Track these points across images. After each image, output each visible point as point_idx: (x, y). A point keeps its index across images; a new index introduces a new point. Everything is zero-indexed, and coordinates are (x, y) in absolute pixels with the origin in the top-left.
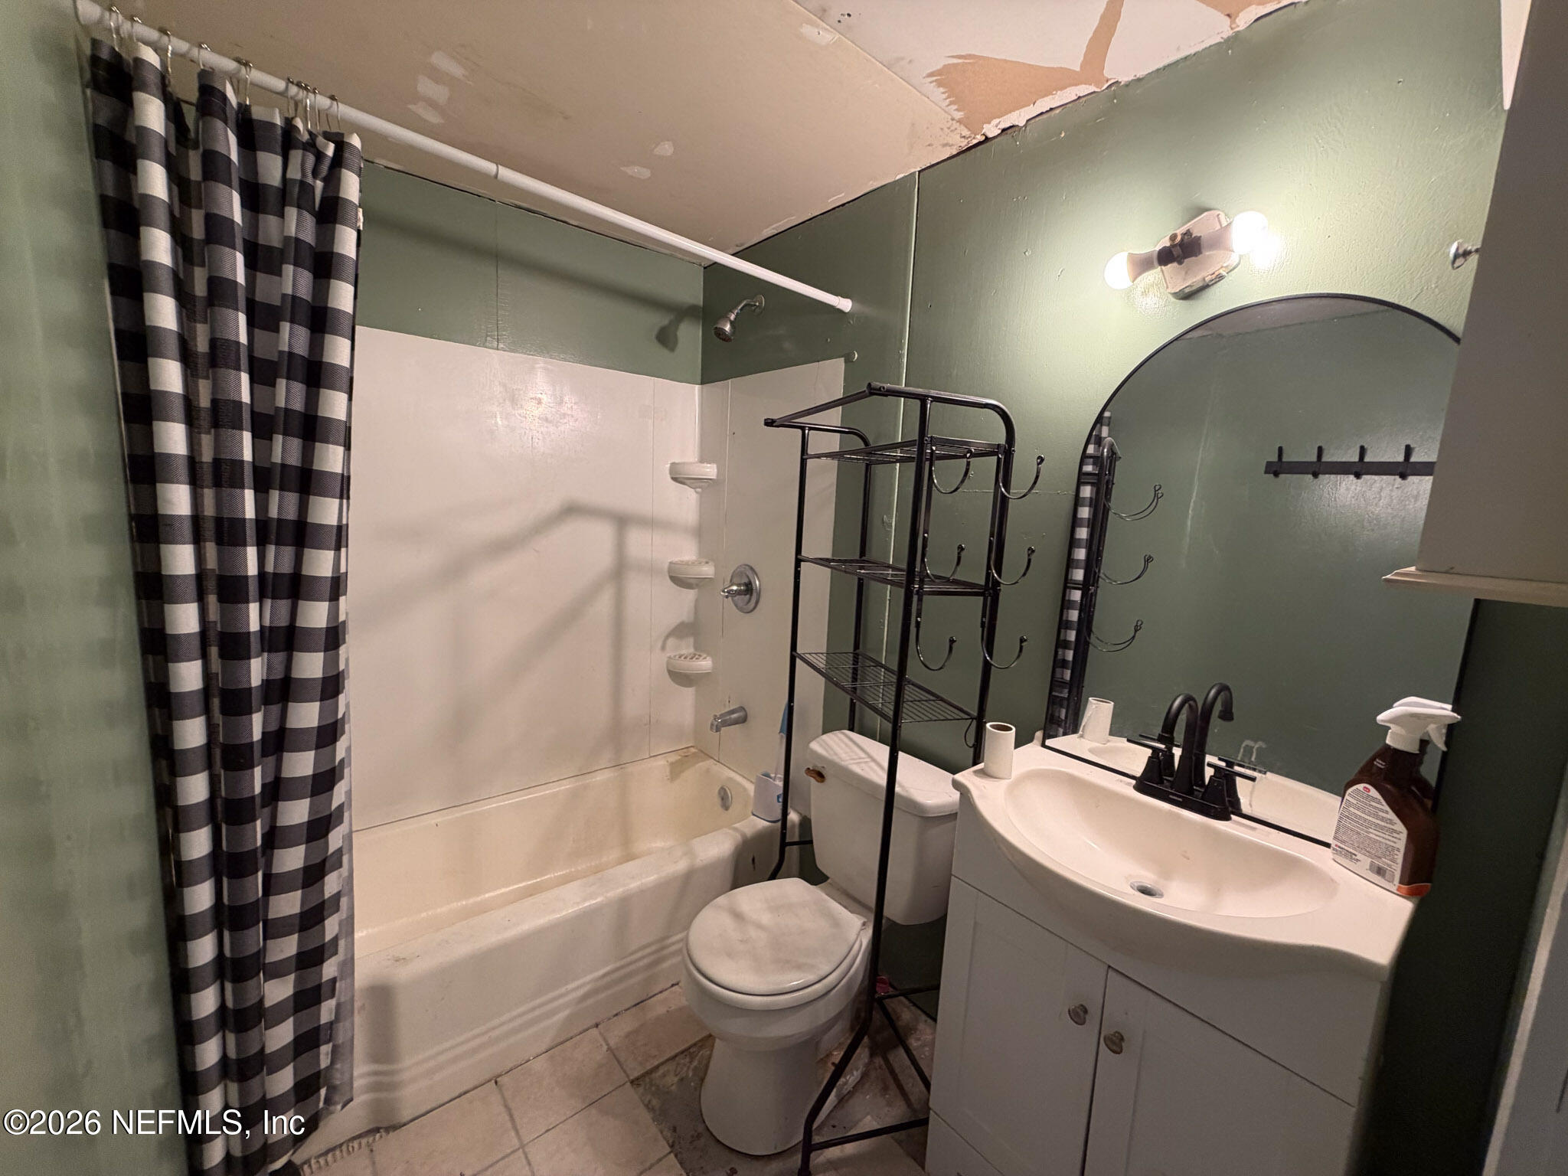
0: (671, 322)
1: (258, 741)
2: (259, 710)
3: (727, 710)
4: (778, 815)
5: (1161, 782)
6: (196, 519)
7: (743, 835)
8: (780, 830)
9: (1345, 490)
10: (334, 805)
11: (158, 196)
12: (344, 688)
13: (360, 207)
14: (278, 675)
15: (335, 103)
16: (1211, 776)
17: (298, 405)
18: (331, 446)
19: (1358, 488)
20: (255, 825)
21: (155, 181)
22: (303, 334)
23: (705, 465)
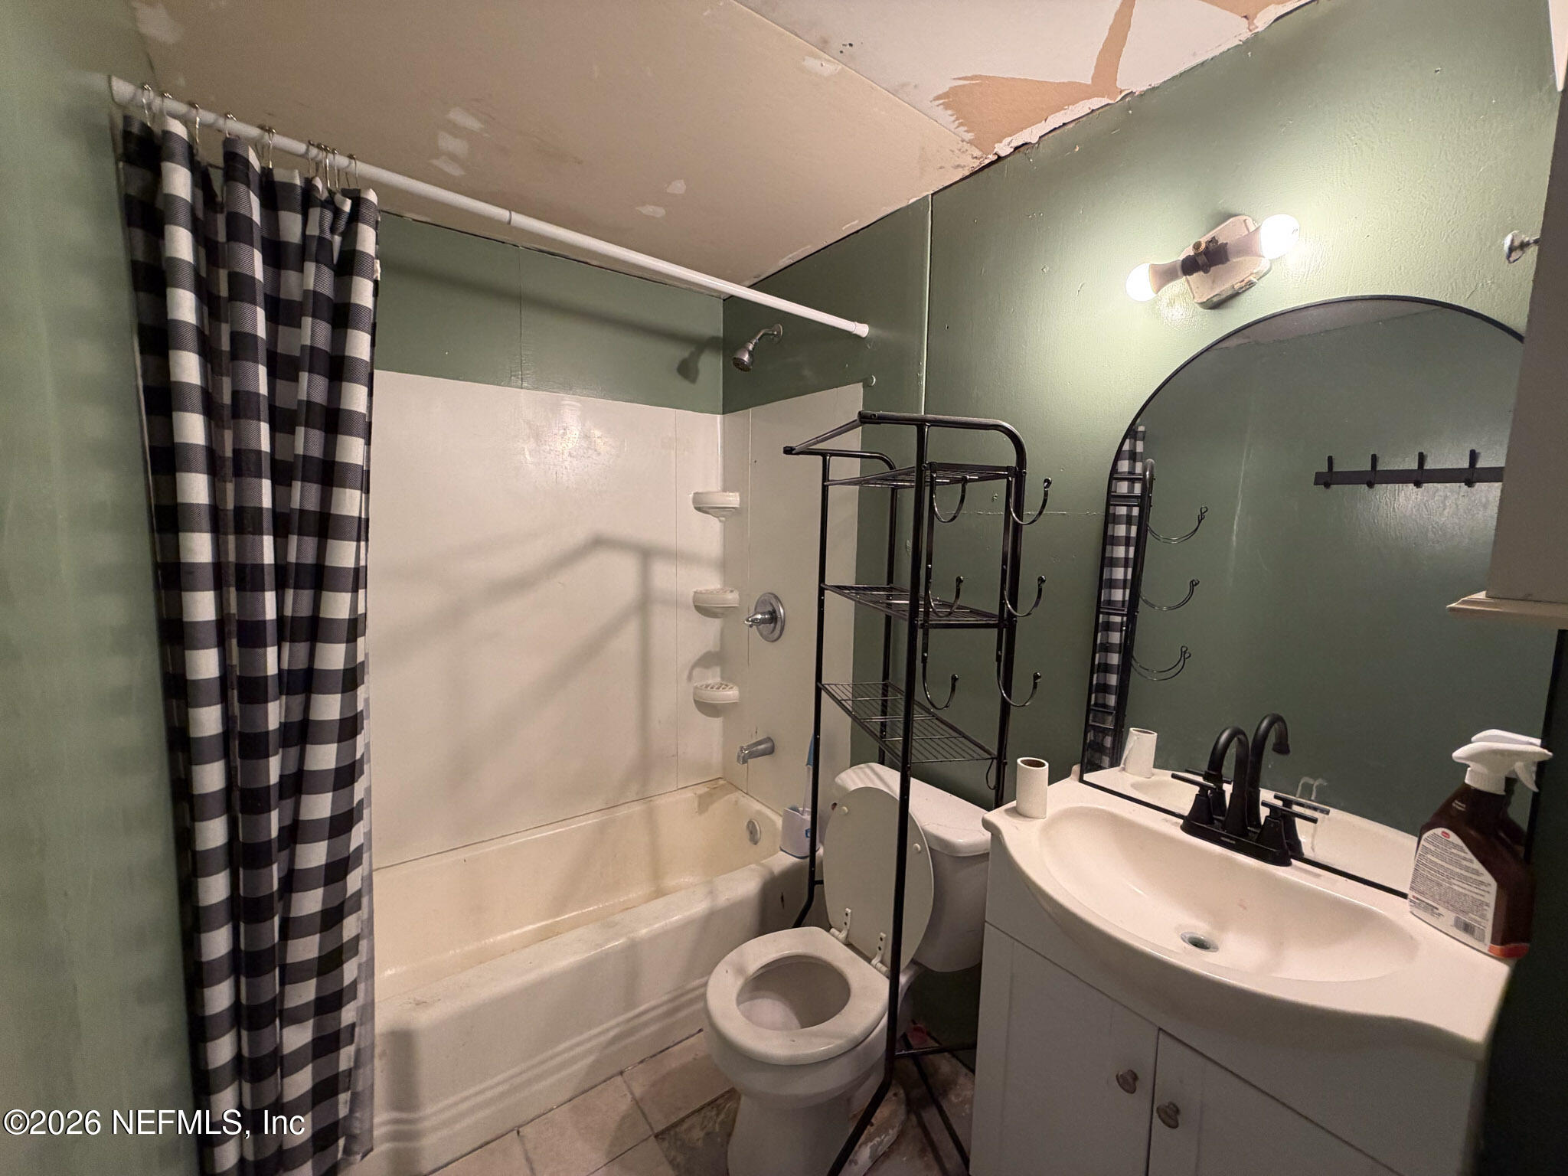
0: (692, 354)
1: (274, 785)
2: (276, 753)
3: (754, 741)
4: (807, 851)
5: (1211, 822)
6: (218, 566)
7: (772, 873)
8: (808, 867)
9: (1406, 499)
10: (352, 848)
11: (182, 258)
12: (362, 728)
13: (377, 258)
14: (297, 717)
15: (353, 161)
16: (1267, 817)
17: (316, 451)
18: (347, 490)
19: (1419, 497)
20: (272, 869)
21: (182, 244)
22: (321, 383)
23: (727, 493)
